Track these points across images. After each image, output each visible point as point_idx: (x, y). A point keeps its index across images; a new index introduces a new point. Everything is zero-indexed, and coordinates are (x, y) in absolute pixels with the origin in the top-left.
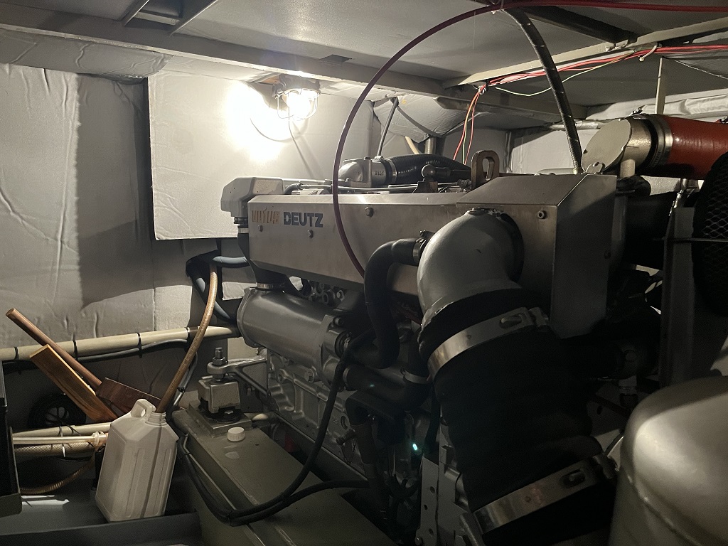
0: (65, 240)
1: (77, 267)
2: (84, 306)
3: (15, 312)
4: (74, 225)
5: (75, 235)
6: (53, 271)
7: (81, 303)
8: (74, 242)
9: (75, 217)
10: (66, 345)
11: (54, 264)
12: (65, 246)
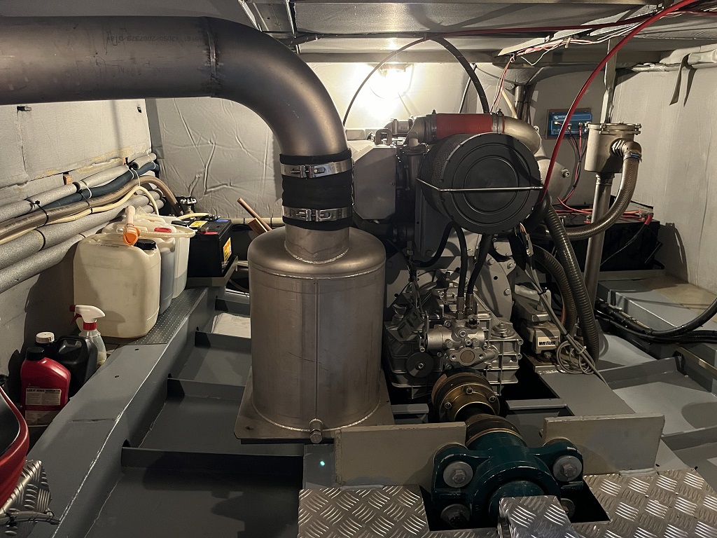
0: (268, 163)
1: (273, 178)
2: (277, 200)
3: (241, 200)
4: (272, 155)
5: (272, 160)
6: (262, 179)
7: (275, 198)
8: (272, 165)
9: (272, 150)
10: (266, 220)
11: (262, 176)
12: (268, 167)
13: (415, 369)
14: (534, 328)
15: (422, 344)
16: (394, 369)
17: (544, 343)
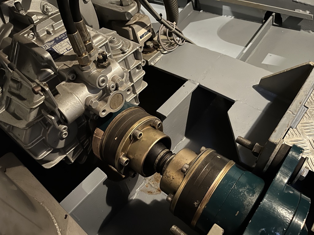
13: (60, 141)
14: (129, 26)
15: (59, 122)
16: (37, 155)
17: (143, 36)
